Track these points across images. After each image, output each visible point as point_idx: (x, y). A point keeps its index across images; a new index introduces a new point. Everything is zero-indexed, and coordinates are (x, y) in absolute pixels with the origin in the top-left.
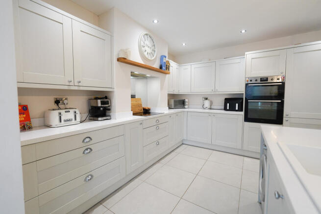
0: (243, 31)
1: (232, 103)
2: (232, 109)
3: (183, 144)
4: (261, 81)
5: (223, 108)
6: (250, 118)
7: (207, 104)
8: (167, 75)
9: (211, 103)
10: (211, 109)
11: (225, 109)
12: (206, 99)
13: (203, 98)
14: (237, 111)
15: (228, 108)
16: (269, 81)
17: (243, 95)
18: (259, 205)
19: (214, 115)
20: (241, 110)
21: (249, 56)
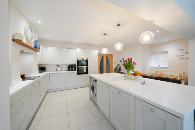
0: (76, 40)
1: (71, 68)
2: (72, 70)
3: (47, 93)
5: (68, 70)
6: (80, 73)
7: (59, 68)
8: (38, 52)
9: (61, 68)
10: (61, 71)
11: (69, 70)
12: (58, 66)
13: (56, 66)
14: (74, 71)
15: (70, 70)
16: (84, 60)
17: (75, 64)
18: (90, 100)
19: (65, 73)
20: (75, 70)
21: (78, 50)
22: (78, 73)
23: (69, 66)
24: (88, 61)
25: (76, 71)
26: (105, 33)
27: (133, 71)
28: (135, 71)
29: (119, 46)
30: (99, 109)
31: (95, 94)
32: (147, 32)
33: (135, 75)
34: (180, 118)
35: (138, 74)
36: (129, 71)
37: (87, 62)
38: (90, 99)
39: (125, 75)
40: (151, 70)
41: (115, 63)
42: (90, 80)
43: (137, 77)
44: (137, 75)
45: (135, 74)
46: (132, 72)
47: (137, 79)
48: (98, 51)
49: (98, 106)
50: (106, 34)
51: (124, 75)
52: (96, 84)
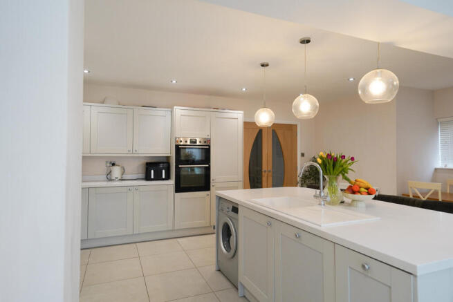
0: (174, 82)
1: (154, 169)
2: (158, 177)
4: (191, 142)
5: (143, 176)
6: (183, 188)
7: (116, 172)
9: (123, 172)
10: (122, 180)
11: (148, 178)
12: (113, 164)
13: (106, 162)
14: (163, 180)
15: (152, 177)
16: (198, 143)
17: (168, 158)
18: (218, 272)
19: (137, 188)
20: (168, 178)
21: (179, 111)
22: (179, 188)
23: (147, 164)
24: (209, 146)
25: (172, 182)
26: (265, 61)
27: (347, 179)
28: (353, 180)
29: (305, 106)
30: (244, 297)
31: (232, 251)
32: (378, 71)
33: (354, 192)
34: (411, 274)
35: (363, 190)
36: (336, 179)
37: (207, 152)
38: (219, 270)
39: (320, 192)
40: (434, 180)
41: (303, 155)
42: (220, 210)
43: (357, 196)
44: (360, 192)
45: (353, 190)
46: (346, 185)
47: (360, 204)
48: (244, 114)
49: (244, 287)
50: (267, 65)
51: (318, 191)
52: (237, 220)
